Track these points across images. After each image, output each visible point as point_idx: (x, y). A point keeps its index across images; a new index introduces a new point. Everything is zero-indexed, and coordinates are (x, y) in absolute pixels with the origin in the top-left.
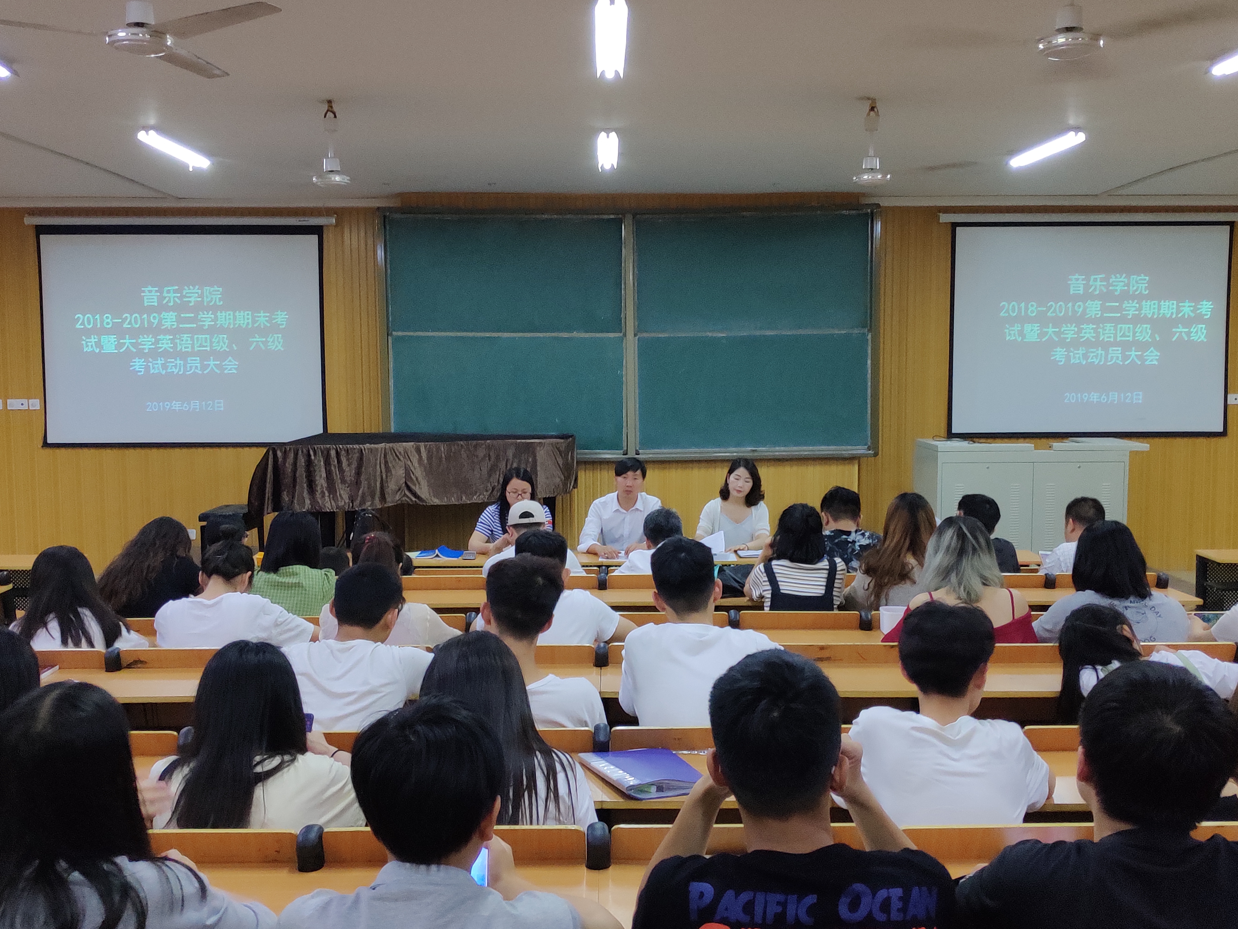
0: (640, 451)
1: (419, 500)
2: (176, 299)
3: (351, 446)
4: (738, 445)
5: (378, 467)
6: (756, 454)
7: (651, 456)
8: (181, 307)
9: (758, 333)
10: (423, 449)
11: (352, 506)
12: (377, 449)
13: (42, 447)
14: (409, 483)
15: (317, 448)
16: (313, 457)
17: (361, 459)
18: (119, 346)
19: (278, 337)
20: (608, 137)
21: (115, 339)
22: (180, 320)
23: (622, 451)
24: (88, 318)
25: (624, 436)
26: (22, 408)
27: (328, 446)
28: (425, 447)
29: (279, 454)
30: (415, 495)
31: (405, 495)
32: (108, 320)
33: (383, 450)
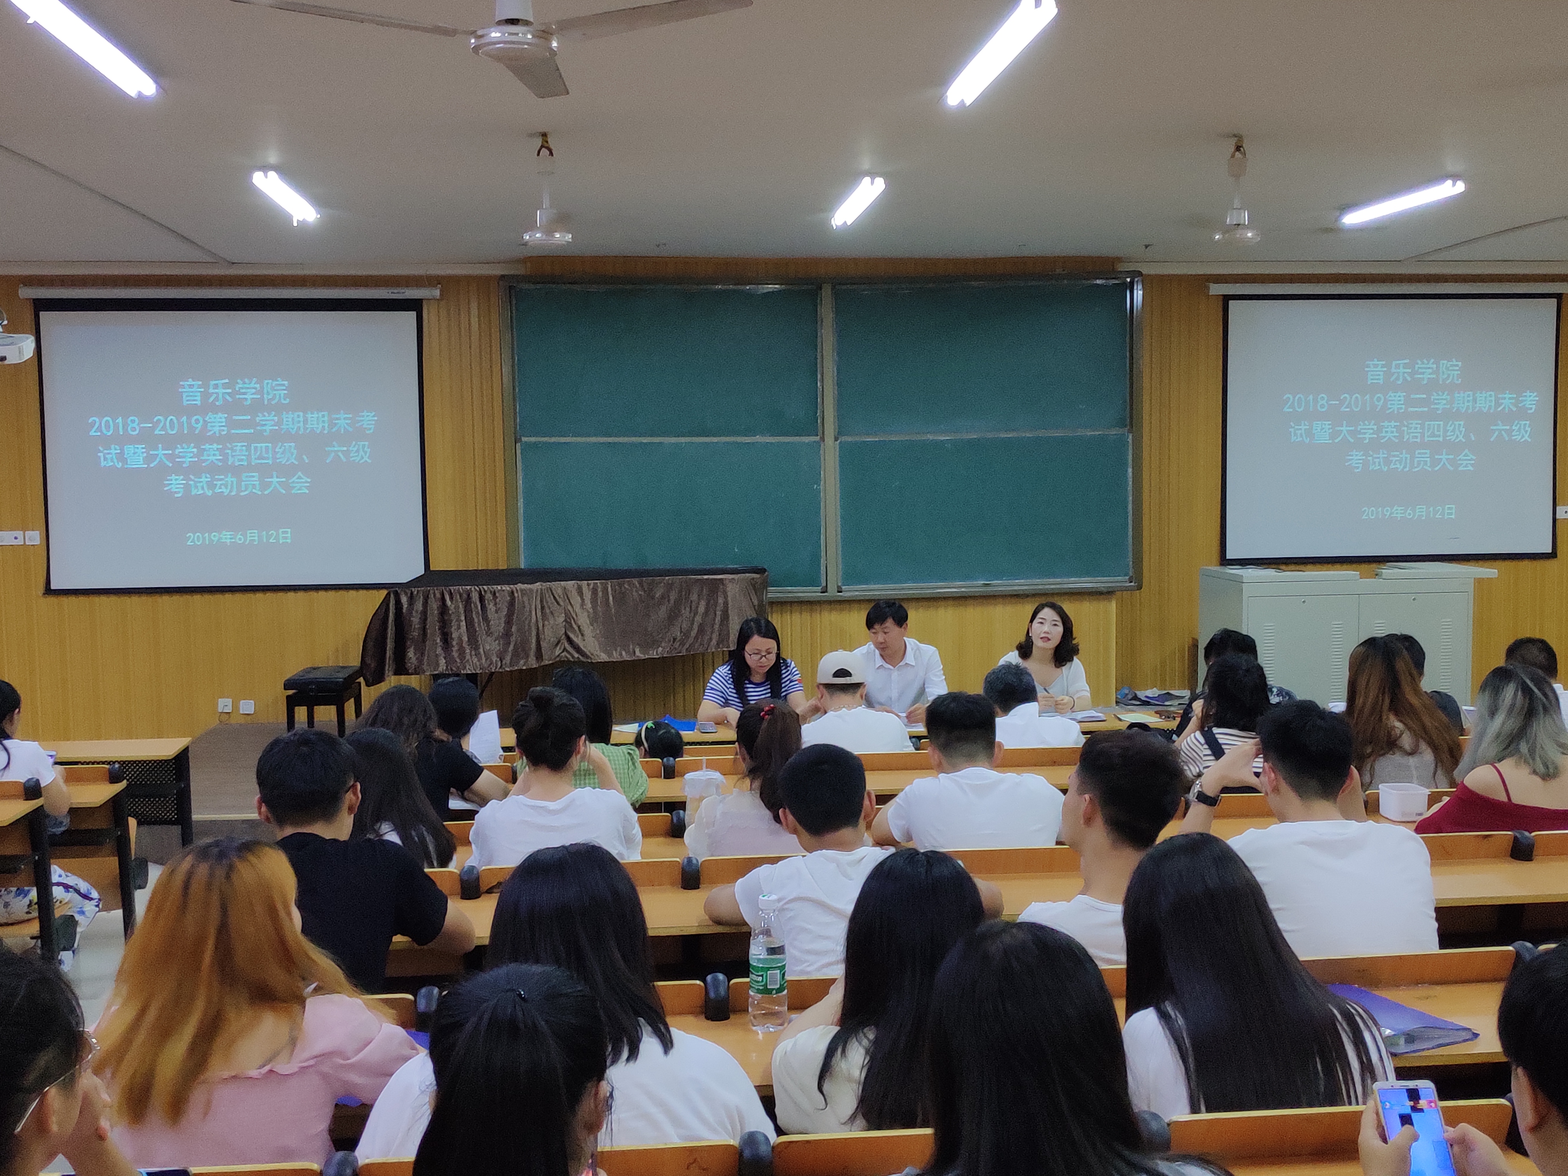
0: (843, 587)
1: (582, 656)
2: (228, 398)
3: (499, 588)
4: (967, 577)
5: (534, 613)
6: (989, 589)
7: (857, 593)
8: (232, 407)
9: (990, 435)
10: (585, 589)
11: (501, 666)
12: (531, 590)
13: (44, 594)
14: (572, 636)
15: (454, 590)
16: (449, 603)
17: (512, 603)
18: (149, 458)
19: (364, 446)
20: (872, 183)
21: (144, 450)
22: (231, 424)
23: (820, 588)
24: (107, 421)
25: (823, 568)
26: (15, 542)
27: (468, 587)
28: (588, 585)
29: (404, 600)
30: (578, 649)
31: (565, 650)
32: (135, 425)
33: (539, 592)
